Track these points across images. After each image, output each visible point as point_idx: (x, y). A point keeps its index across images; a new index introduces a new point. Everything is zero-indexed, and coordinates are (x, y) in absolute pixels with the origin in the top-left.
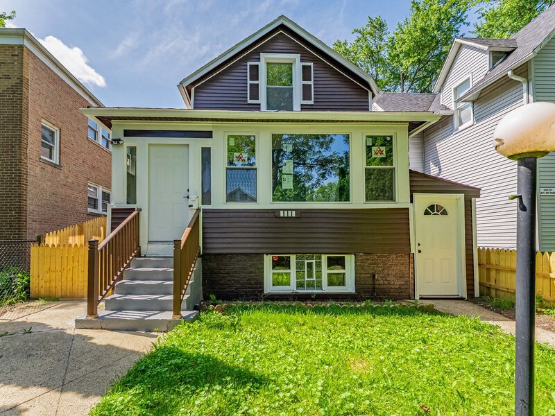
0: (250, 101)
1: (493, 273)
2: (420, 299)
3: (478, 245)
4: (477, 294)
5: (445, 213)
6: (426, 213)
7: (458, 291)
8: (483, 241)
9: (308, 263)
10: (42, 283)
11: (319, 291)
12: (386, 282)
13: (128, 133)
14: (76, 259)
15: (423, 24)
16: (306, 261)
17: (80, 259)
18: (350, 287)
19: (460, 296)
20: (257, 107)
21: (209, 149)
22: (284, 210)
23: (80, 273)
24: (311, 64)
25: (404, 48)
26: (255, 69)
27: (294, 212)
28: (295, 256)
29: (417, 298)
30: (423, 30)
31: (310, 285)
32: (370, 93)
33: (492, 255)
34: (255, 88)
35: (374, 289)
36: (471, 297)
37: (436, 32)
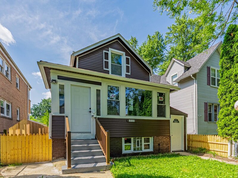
0: (104, 69)
1: (191, 142)
2: (172, 152)
3: (187, 133)
4: (187, 149)
5: (178, 122)
6: (174, 122)
7: (182, 148)
8: (188, 132)
9: (137, 141)
10: (9, 156)
11: (142, 151)
12: (163, 147)
13: (60, 78)
14: (31, 142)
15: (152, 46)
16: (137, 140)
17: (33, 142)
18: (151, 149)
19: (182, 150)
20: (107, 72)
21: (100, 90)
22: (130, 119)
23: (33, 149)
24: (129, 58)
25: (145, 53)
26: (107, 54)
27: (134, 120)
28: (133, 138)
29: (171, 152)
30: (152, 48)
31: (138, 149)
32: (150, 74)
33: (190, 136)
34: (107, 63)
35: (159, 149)
36: (185, 151)
37: (156, 50)
